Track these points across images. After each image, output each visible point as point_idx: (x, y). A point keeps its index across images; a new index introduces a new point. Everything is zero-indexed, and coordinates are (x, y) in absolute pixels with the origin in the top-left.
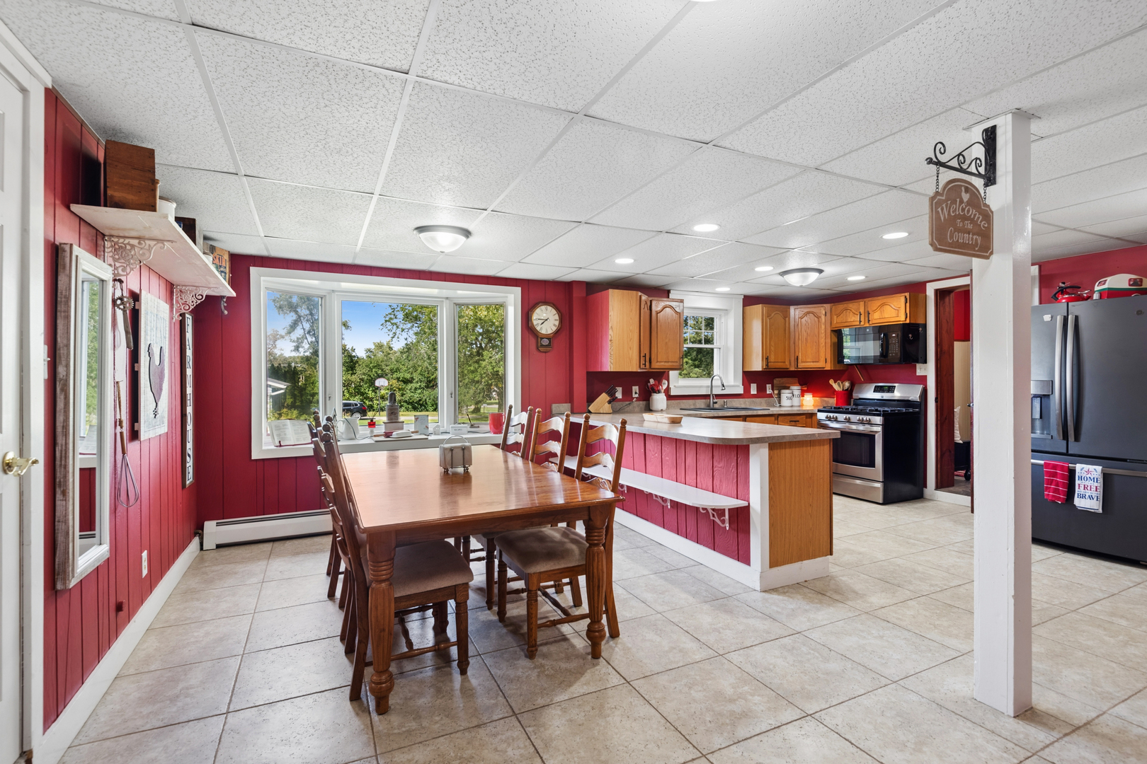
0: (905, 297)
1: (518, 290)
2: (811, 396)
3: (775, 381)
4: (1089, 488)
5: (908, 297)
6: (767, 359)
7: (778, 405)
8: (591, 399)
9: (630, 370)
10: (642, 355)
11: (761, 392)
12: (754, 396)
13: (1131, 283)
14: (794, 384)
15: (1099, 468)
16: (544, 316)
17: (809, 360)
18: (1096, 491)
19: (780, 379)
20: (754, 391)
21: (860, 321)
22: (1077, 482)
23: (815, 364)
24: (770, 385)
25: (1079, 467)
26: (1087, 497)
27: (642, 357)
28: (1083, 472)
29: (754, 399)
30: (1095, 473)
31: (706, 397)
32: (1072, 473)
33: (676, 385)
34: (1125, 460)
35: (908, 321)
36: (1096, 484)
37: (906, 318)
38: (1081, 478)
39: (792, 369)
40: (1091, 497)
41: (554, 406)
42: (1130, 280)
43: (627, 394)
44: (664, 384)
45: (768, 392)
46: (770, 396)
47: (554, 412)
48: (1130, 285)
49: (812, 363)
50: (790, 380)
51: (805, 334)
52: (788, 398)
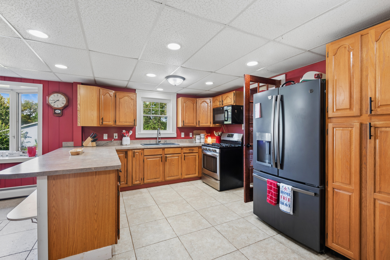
0: (234, 93)
1: (41, 85)
2: (211, 138)
3: (194, 132)
4: (285, 199)
5: (235, 93)
6: (184, 121)
7: (195, 142)
8: (83, 139)
9: (92, 126)
10: (101, 118)
11: (187, 136)
12: (183, 138)
13: (316, 76)
14: (202, 133)
15: (290, 187)
16: (56, 99)
17: (204, 122)
18: (289, 201)
19: (196, 131)
20: (183, 135)
21: (220, 105)
22: (281, 194)
23: (206, 124)
24: (192, 133)
25: (281, 185)
26: (284, 204)
27: (100, 120)
28: (283, 188)
29: (182, 139)
30: (289, 190)
31: (156, 138)
32: (278, 187)
33: (139, 133)
34: (304, 184)
35: (235, 104)
36: (289, 197)
37: (234, 103)
38: (282, 192)
39: (198, 126)
40: (286, 205)
41: (63, 143)
42: (315, 75)
43: (110, 138)
44: (131, 132)
45: (190, 136)
46: (191, 138)
47: (63, 146)
48: (315, 78)
49: (205, 124)
50: (202, 131)
51: (202, 111)
52: (198, 139)
